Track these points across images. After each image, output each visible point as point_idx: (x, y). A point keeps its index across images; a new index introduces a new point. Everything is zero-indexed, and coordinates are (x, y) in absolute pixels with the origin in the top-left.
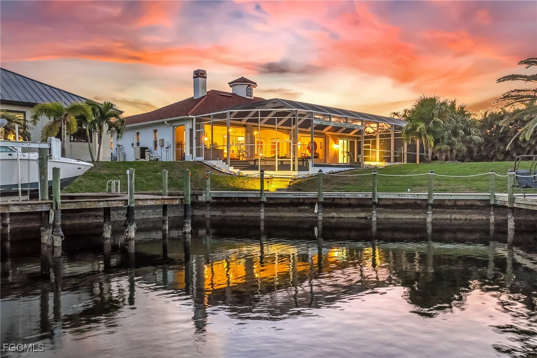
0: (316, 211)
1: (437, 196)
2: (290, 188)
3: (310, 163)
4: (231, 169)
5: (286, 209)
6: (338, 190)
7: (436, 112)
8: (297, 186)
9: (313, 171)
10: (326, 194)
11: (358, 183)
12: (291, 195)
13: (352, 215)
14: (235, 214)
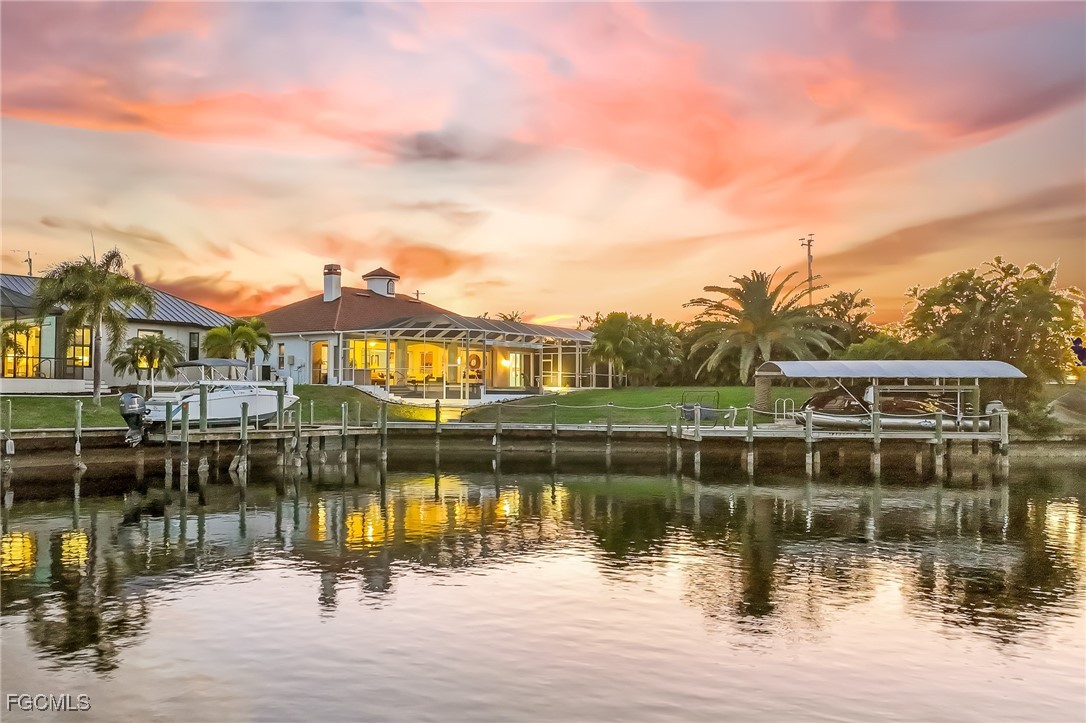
0: (494, 443)
1: (617, 428)
2: (462, 419)
3: (482, 390)
4: (392, 396)
5: (459, 441)
6: (515, 421)
7: (626, 331)
8: (470, 415)
9: (486, 399)
10: (505, 426)
11: (537, 415)
12: (467, 426)
13: (531, 449)
14: (402, 447)
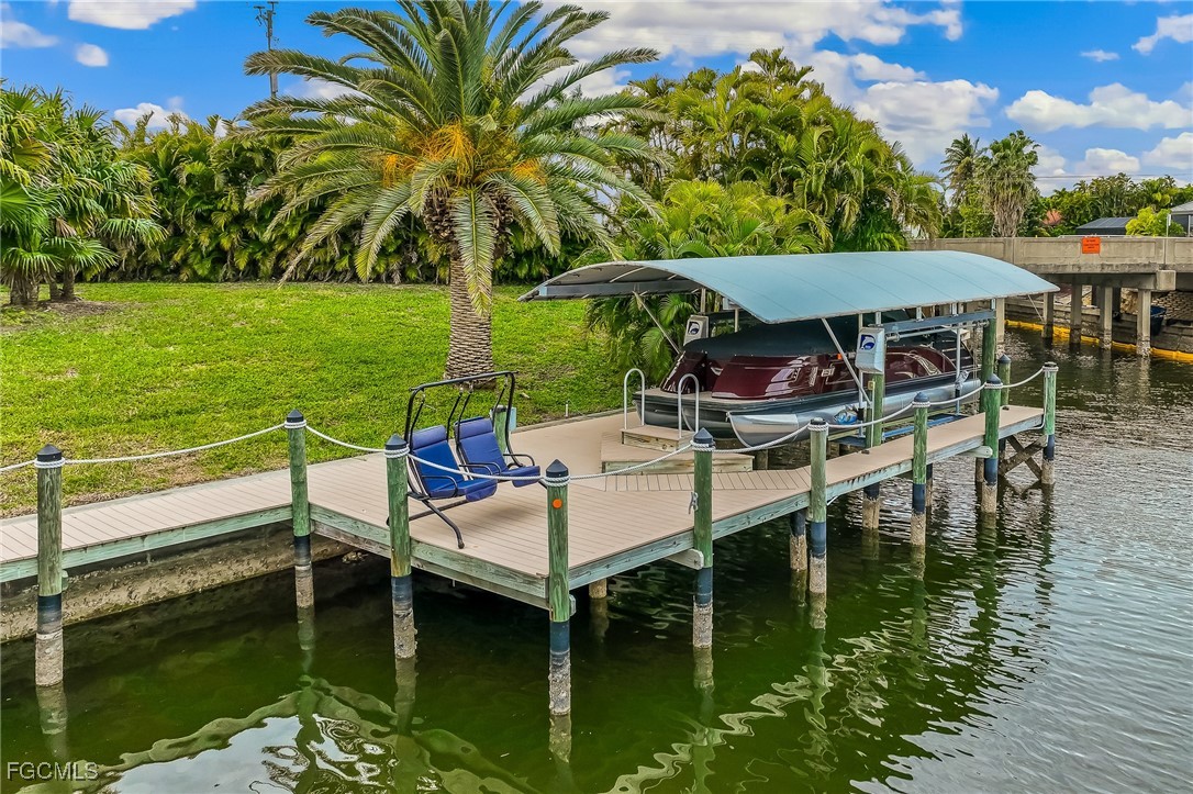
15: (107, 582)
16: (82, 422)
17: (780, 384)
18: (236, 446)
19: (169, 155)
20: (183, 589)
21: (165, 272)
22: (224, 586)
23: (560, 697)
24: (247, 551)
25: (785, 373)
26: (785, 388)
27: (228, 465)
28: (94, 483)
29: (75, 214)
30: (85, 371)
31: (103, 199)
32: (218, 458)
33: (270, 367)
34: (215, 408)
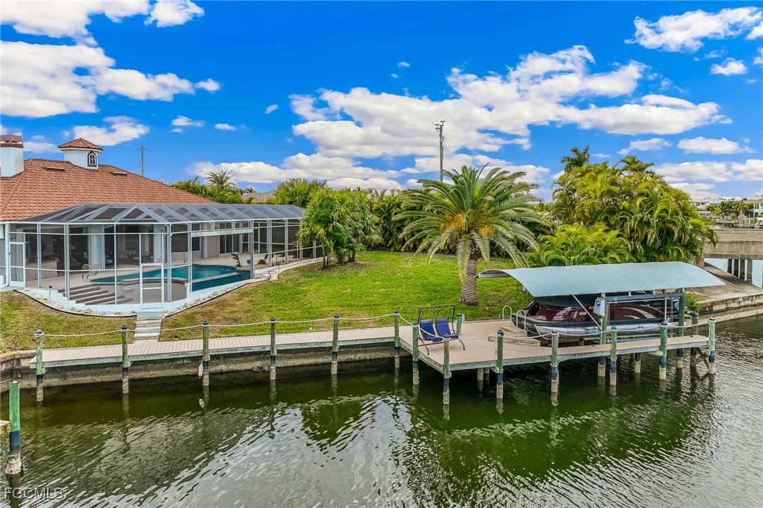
3: (188, 288)
4: (73, 304)
6: (227, 333)
7: (336, 216)
9: (192, 298)
11: (251, 319)
15: (350, 352)
16: (349, 306)
17: (559, 317)
18: (387, 318)
19: (389, 205)
20: (368, 358)
21: (387, 247)
22: (379, 359)
23: (446, 400)
24: (386, 350)
25: (563, 312)
26: (561, 318)
27: (382, 323)
28: (349, 324)
29: (356, 235)
30: (352, 290)
31: (364, 230)
32: (381, 321)
33: (404, 291)
34: (384, 304)
